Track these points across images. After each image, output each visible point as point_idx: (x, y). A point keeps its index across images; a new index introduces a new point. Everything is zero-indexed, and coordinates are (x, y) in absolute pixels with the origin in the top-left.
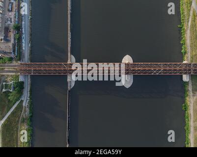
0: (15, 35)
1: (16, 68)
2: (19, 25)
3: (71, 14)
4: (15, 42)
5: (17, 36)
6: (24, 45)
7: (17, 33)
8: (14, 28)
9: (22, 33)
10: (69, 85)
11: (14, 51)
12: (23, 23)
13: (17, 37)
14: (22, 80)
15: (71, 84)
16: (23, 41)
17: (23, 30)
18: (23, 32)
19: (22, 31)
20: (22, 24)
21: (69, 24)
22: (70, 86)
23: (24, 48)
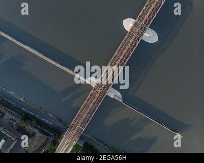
0: (31, 125)
1: (66, 142)
2: (23, 114)
3: (44, 55)
4: (39, 129)
5: (34, 122)
6: (47, 121)
7: (31, 121)
8: (23, 121)
9: (34, 116)
10: (117, 98)
11: (48, 135)
12: (23, 109)
13: (36, 123)
14: (83, 143)
15: (117, 96)
16: (43, 119)
17: (31, 113)
18: (33, 114)
19: (31, 115)
20: (24, 112)
21: (54, 63)
22: (119, 98)
23: (51, 123)
